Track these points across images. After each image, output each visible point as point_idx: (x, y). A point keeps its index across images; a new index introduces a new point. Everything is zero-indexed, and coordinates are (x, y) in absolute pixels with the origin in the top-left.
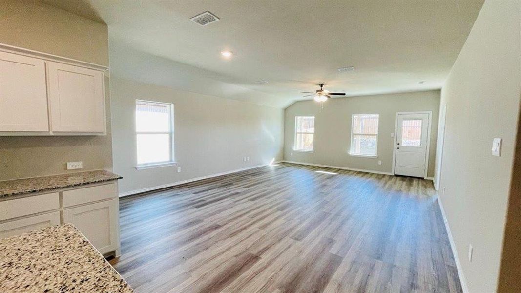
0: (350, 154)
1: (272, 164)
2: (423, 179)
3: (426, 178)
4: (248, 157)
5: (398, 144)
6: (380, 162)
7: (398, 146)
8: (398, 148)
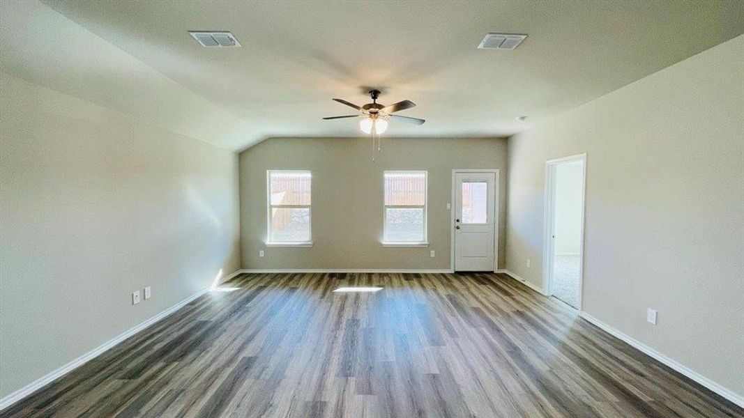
0: (384, 243)
1: (218, 286)
2: (492, 272)
3: (496, 271)
4: (148, 289)
5: (458, 221)
6: (433, 254)
7: (457, 224)
8: (458, 228)
